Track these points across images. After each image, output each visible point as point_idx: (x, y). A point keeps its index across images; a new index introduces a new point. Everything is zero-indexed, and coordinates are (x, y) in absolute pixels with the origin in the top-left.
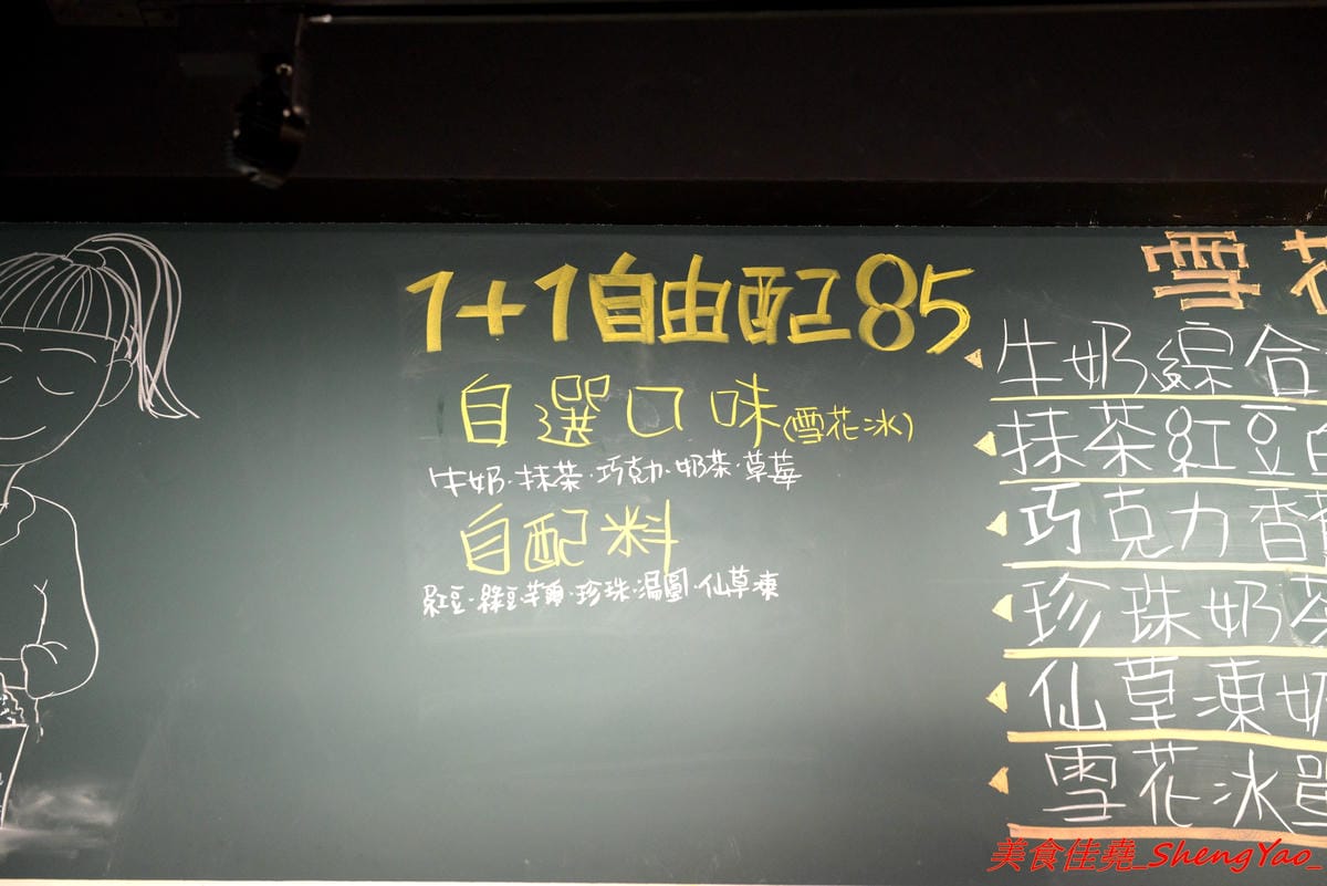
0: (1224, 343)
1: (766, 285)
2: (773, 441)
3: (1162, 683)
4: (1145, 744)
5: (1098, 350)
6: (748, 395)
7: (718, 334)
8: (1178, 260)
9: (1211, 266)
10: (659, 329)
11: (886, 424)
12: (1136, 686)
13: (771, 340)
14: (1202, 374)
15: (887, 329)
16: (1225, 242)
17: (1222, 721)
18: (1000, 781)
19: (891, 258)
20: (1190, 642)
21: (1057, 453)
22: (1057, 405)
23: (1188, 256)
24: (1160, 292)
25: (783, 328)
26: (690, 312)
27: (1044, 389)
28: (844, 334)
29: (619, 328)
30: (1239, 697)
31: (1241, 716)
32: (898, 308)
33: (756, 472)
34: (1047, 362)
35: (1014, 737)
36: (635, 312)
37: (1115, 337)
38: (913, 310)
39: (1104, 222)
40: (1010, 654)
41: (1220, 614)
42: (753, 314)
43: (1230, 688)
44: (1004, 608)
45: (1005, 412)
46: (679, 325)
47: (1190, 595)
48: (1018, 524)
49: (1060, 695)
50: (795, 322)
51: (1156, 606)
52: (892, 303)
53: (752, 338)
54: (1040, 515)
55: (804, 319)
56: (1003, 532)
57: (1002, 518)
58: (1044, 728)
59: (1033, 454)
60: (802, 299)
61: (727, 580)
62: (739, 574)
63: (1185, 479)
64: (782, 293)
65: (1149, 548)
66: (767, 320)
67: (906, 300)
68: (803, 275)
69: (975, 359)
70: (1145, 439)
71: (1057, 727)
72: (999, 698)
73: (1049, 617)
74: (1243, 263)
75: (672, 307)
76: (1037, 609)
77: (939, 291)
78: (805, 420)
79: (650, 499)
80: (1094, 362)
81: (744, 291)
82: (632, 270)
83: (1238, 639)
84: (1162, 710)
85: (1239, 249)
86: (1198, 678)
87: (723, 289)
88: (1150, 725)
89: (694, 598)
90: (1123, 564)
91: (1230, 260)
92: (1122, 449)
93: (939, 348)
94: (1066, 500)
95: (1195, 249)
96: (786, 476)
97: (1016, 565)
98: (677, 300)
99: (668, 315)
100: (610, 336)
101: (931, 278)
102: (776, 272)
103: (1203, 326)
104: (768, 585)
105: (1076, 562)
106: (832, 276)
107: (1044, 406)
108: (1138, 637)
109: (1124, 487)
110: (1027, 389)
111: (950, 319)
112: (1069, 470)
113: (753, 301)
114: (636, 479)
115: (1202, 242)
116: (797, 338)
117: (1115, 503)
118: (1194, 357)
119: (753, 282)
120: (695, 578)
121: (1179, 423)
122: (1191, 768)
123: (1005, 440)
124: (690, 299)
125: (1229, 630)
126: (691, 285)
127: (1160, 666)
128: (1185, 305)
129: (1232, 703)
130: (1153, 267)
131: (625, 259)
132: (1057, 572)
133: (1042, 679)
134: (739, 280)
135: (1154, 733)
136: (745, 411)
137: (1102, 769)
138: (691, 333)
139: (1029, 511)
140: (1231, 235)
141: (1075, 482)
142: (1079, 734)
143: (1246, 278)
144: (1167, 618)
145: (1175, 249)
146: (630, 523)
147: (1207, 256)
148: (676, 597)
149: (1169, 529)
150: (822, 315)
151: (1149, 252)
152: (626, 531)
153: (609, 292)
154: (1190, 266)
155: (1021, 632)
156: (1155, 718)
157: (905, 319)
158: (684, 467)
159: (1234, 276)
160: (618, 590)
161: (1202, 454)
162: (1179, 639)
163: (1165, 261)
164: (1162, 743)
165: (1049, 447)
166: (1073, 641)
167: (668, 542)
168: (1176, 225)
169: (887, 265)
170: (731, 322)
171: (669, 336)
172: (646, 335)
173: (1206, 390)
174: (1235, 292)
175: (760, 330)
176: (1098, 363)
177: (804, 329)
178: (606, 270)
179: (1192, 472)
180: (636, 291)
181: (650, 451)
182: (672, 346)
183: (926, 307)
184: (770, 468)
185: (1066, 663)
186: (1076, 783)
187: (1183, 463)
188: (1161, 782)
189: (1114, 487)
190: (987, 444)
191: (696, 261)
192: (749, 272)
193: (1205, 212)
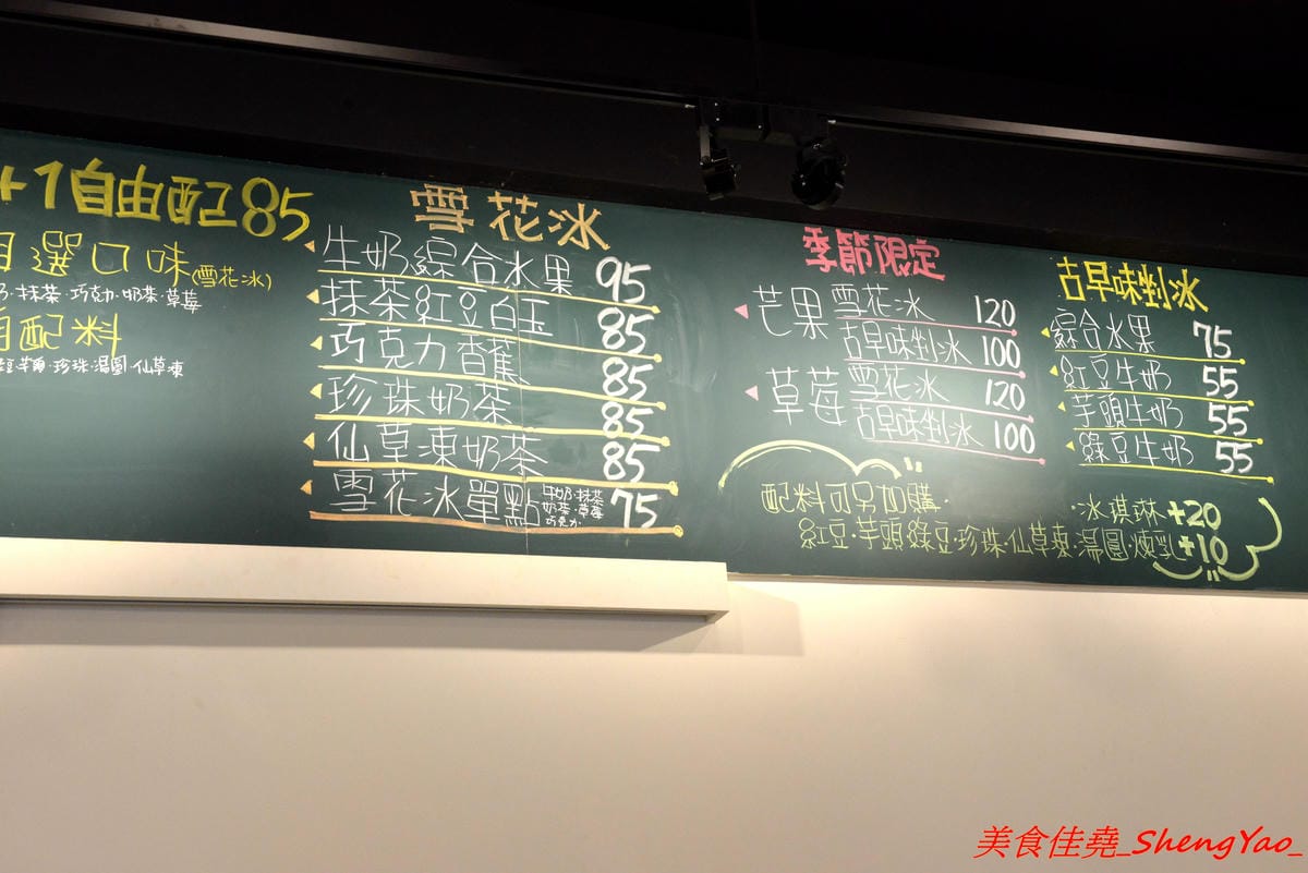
0: (452, 251)
1: (185, 190)
2: (185, 283)
3: (401, 437)
4: (389, 470)
5: (381, 248)
6: (170, 254)
7: (153, 215)
8: (430, 201)
9: (448, 207)
10: (116, 208)
11: (255, 280)
12: (387, 439)
13: (187, 222)
14: (439, 267)
15: (259, 222)
16: (457, 194)
17: (432, 459)
18: (307, 488)
19: (264, 181)
20: (420, 416)
21: (354, 305)
22: (356, 278)
23: (436, 199)
24: (419, 218)
25: (195, 216)
26: (137, 199)
27: (349, 267)
28: (233, 223)
29: (89, 205)
30: (442, 447)
31: (443, 457)
32: (267, 211)
33: (173, 301)
34: (353, 252)
35: (317, 463)
36: (101, 196)
37: (392, 241)
38: (276, 213)
39: (390, 175)
40: (318, 417)
41: (436, 401)
42: (177, 205)
43: (438, 442)
44: (317, 391)
45: (326, 279)
46: (129, 207)
47: (421, 389)
48: (328, 344)
49: (345, 441)
50: (203, 213)
51: (402, 395)
52: (264, 207)
53: (175, 220)
54: (342, 340)
55: (209, 212)
56: (320, 348)
57: (320, 339)
58: (335, 459)
59: (340, 305)
60: (208, 200)
61: (151, 364)
62: (159, 361)
63: (424, 325)
64: (196, 194)
65: (401, 362)
66: (186, 210)
67: (272, 208)
68: (210, 185)
69: (311, 246)
70: (404, 301)
71: (342, 459)
72: (310, 441)
73: (342, 398)
74: (465, 207)
75: (125, 195)
76: (336, 393)
77: (292, 204)
78: (205, 273)
79: (104, 312)
80: (377, 255)
81: (172, 191)
82: (99, 169)
83: (444, 416)
84: (400, 452)
85: (464, 198)
86: (421, 435)
87: (159, 188)
88: (393, 460)
89: (130, 374)
90: (386, 370)
91: (459, 205)
92: (391, 306)
93: (290, 237)
94: (357, 332)
95: (440, 196)
96: (192, 305)
97: (326, 367)
98: (129, 191)
99: (122, 201)
100: (83, 209)
101: (288, 195)
102: (192, 181)
103: (441, 240)
104: (177, 369)
105: (360, 367)
106: (228, 188)
107: (348, 277)
108: (391, 411)
109: (390, 329)
110: (339, 266)
111: (297, 222)
112: (359, 315)
113: (177, 198)
114: (96, 299)
115: (445, 192)
116: (203, 223)
117: (384, 336)
118: (435, 257)
119: (178, 186)
120: (131, 362)
121: (423, 294)
122: (414, 484)
123: (325, 295)
124: (137, 192)
125: (440, 410)
126: (138, 183)
127: (401, 428)
128: (432, 227)
129: (438, 450)
130: (416, 203)
131: (95, 162)
132: (349, 373)
133: (336, 432)
134: (169, 184)
135: (395, 465)
136: (168, 264)
137: (365, 483)
138: (137, 213)
139: (336, 337)
140: (461, 190)
141: (363, 323)
142: (354, 463)
143: (467, 215)
144: (407, 402)
145: (429, 195)
146: (91, 326)
147: (446, 200)
148: (118, 372)
149: (414, 353)
150: (220, 211)
151: (415, 195)
152: (88, 330)
153: (84, 181)
154: (436, 205)
155: (326, 404)
156: (396, 456)
157: (270, 218)
158: (129, 294)
159: (460, 213)
160: (81, 366)
161: (434, 312)
162: (413, 414)
163: (423, 200)
164: (399, 470)
165: (349, 301)
166: (355, 411)
167: (115, 339)
168: (431, 181)
169: (261, 185)
170: (162, 209)
171: (122, 213)
172: (107, 211)
173: (439, 276)
174: (460, 223)
175: (181, 215)
176: (381, 255)
177: (208, 218)
178: (83, 167)
179: (428, 322)
180: (102, 183)
181: (106, 283)
182: (124, 220)
183: (284, 213)
184: (182, 299)
185: (349, 424)
186: (350, 490)
187: (424, 317)
188: (396, 492)
189: (384, 327)
190: (314, 297)
191: (142, 169)
192: (175, 179)
193: (447, 175)
